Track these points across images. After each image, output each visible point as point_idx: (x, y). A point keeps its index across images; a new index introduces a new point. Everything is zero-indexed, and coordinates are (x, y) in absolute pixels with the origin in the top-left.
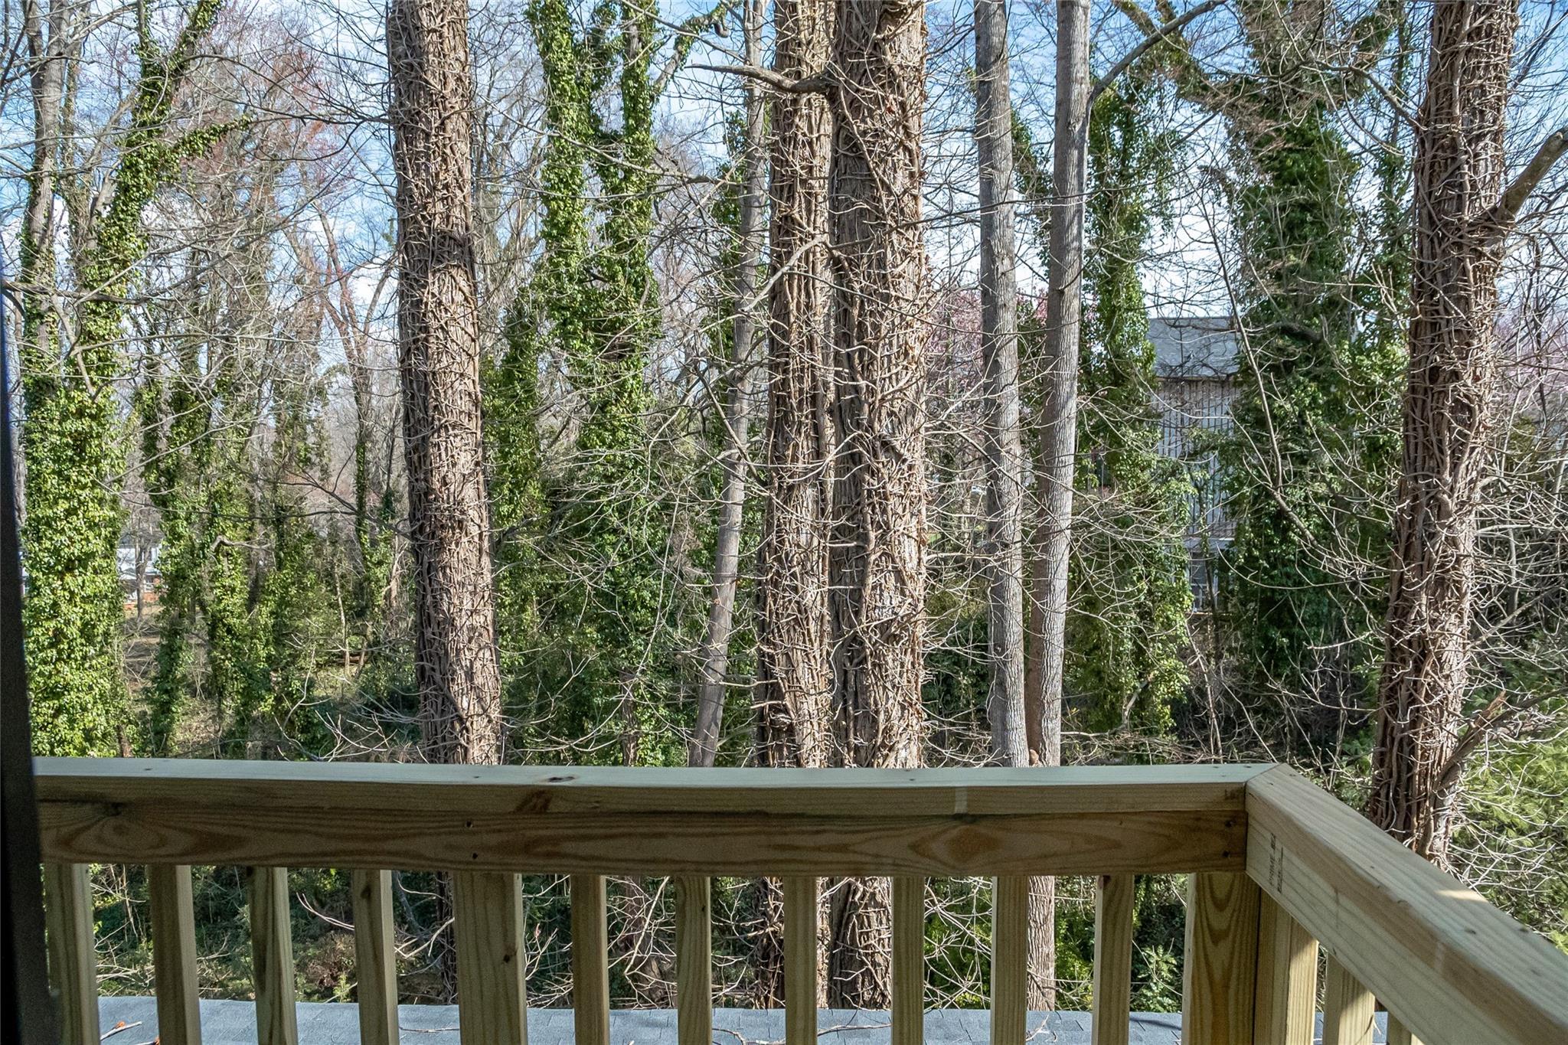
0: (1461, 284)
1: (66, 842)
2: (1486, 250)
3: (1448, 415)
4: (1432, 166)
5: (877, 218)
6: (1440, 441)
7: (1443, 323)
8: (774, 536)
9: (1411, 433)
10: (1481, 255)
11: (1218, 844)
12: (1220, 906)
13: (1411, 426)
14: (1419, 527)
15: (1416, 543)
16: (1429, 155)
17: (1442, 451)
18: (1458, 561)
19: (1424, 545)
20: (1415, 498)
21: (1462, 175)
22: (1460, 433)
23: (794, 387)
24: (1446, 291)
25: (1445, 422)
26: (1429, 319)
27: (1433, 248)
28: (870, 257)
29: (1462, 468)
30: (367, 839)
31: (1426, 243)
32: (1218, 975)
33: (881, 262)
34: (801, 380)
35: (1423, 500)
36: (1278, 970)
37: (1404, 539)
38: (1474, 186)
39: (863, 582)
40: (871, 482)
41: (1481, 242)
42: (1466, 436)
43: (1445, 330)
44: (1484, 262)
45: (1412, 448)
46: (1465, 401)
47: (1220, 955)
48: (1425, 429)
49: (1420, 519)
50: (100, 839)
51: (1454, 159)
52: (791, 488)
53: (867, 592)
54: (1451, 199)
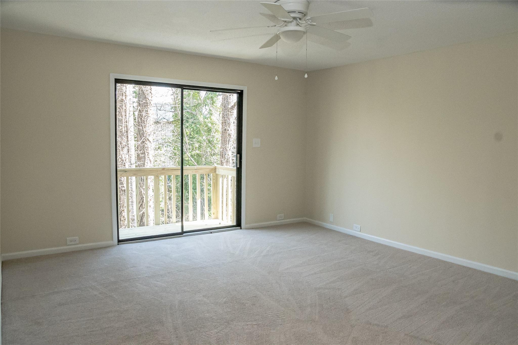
0: (229, 116)
1: (121, 175)
2: (232, 112)
3: (227, 136)
4: (224, 98)
5: (147, 104)
6: (226, 140)
7: (226, 122)
8: (120, 156)
9: (222, 139)
10: (231, 112)
11: (214, 171)
12: (214, 177)
13: (222, 138)
14: (224, 153)
15: (224, 155)
16: (224, 97)
17: (227, 142)
18: (229, 158)
19: (225, 156)
20: (223, 149)
21: (228, 101)
22: (229, 139)
23: (123, 129)
24: (227, 117)
25: (227, 137)
26: (224, 121)
27: (225, 111)
28: (145, 110)
29: (229, 144)
30: (148, 173)
31: (224, 110)
32: (214, 183)
33: (147, 111)
34: (125, 128)
35: (224, 149)
36: (219, 180)
37: (222, 155)
38: (230, 102)
39: (145, 162)
40: (146, 146)
41: (231, 111)
42: (230, 139)
43: (227, 123)
44: (231, 113)
45: (222, 141)
46: (230, 134)
47: (214, 181)
48: (224, 138)
49: (224, 151)
50: (124, 175)
51: (227, 98)
52: (123, 147)
53: (146, 163)
54: (227, 104)
